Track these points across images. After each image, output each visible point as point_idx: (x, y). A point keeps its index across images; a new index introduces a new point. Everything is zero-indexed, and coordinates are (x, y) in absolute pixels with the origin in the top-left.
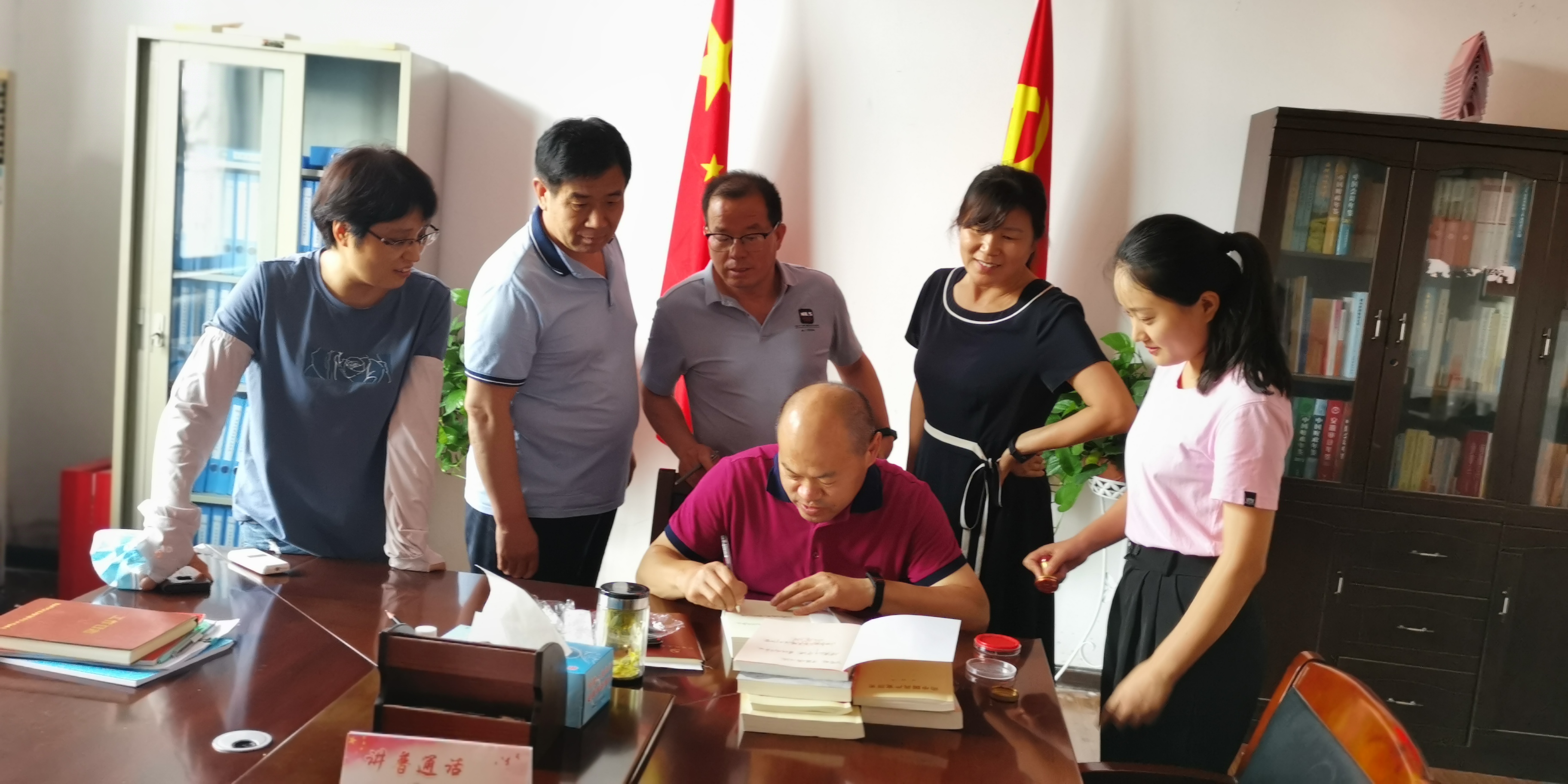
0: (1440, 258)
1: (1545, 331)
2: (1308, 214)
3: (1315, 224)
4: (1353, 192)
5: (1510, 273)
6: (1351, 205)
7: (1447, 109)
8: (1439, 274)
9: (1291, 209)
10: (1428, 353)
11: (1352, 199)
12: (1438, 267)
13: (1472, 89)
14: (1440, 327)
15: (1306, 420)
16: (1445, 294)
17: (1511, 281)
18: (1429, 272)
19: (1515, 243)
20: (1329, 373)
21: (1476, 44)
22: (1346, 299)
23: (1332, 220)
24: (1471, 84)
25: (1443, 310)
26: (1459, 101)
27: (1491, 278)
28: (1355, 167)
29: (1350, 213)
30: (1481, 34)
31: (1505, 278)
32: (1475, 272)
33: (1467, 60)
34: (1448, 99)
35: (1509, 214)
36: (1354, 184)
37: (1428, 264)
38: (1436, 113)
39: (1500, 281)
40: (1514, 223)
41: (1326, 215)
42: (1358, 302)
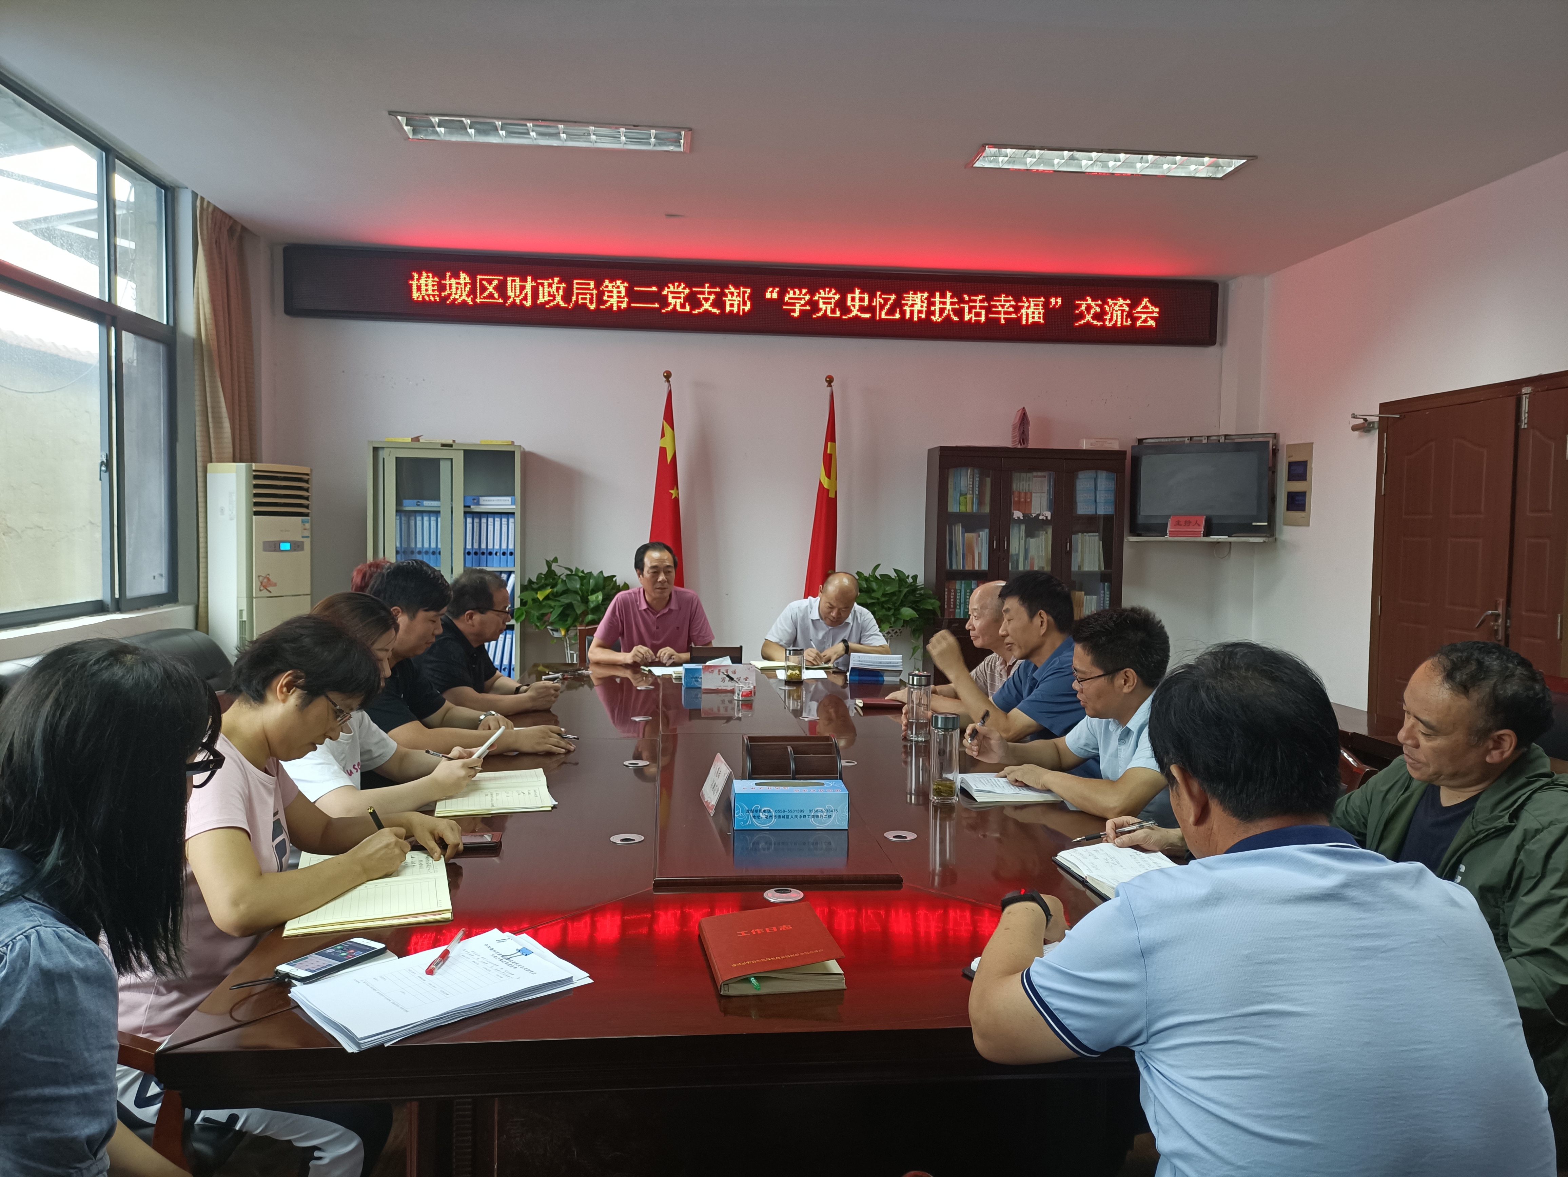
0: (1019, 511)
1: (1067, 539)
2: (959, 494)
3: (962, 498)
4: (977, 483)
5: (1048, 515)
6: (977, 489)
7: (1014, 442)
8: (1018, 518)
9: (951, 492)
10: (1018, 555)
11: (977, 486)
12: (1017, 514)
13: (1023, 433)
14: (1022, 542)
15: (968, 591)
16: (1023, 527)
17: (1049, 518)
18: (1014, 517)
19: (1050, 500)
20: (977, 568)
21: (1021, 414)
22: (981, 533)
23: (969, 496)
24: (1022, 430)
25: (1023, 534)
26: (1017, 438)
27: (1041, 518)
28: (976, 471)
29: (977, 493)
30: (1024, 408)
31: (1047, 517)
32: (1034, 515)
33: (1019, 419)
34: (1014, 437)
35: (1046, 488)
36: (977, 479)
37: (1013, 513)
38: (1009, 445)
39: (1045, 518)
40: (1049, 492)
41: (966, 494)
42: (984, 534)
